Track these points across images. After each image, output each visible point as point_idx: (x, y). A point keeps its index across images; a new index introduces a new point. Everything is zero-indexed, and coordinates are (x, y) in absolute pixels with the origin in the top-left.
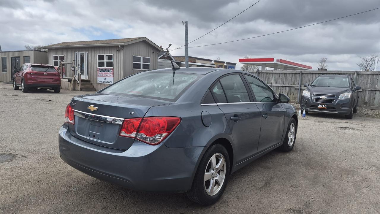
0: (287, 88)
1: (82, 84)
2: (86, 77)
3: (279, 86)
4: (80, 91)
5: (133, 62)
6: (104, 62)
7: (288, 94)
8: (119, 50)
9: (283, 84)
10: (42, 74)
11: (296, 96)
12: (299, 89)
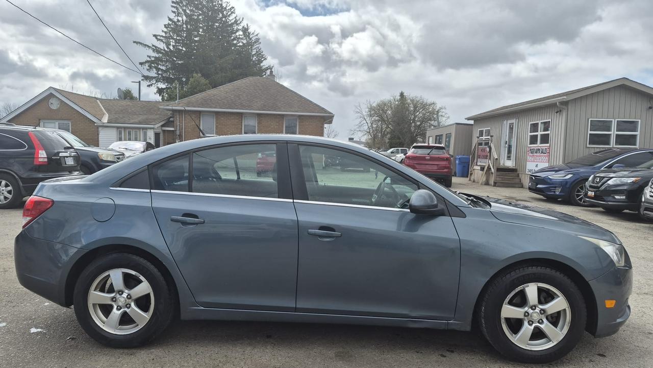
1: (497, 175)
2: (513, 164)
4: (494, 186)
5: (590, 132)
6: (537, 135)
8: (561, 111)
10: (423, 158)
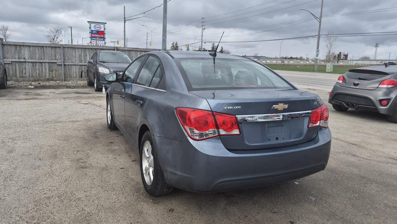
0: (47, 65)
3: (36, 62)
7: (49, 71)
9: (41, 59)
11: (60, 73)
12: (63, 65)
